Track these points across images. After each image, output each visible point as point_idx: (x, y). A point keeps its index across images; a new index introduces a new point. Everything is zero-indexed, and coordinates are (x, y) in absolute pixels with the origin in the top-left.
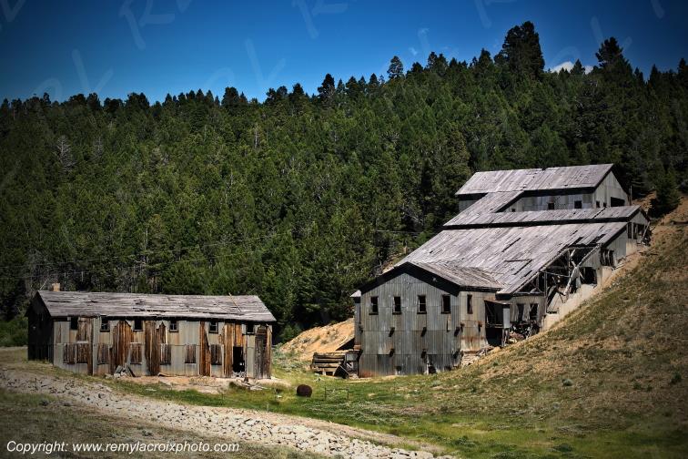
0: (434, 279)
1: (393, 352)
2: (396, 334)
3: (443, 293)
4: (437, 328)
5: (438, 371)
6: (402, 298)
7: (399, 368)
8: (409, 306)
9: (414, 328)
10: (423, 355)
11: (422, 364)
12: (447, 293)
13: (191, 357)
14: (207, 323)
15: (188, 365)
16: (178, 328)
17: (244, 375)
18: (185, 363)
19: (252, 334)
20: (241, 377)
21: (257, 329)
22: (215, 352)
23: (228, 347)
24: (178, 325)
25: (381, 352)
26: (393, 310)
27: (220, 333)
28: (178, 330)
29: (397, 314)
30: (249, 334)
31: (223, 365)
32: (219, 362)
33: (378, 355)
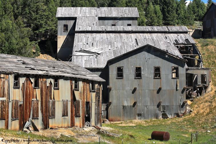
0: (167, 56)
1: (135, 104)
2: (137, 91)
3: (174, 65)
4: (168, 88)
5: (170, 116)
6: (142, 68)
7: (139, 115)
8: (147, 73)
9: (152, 88)
10: (158, 106)
11: (158, 112)
12: (176, 66)
13: (66, 111)
14: (73, 82)
15: (64, 118)
16: (59, 86)
17: (90, 124)
18: (62, 116)
19: (94, 92)
20: (89, 126)
21: (96, 87)
22: (77, 106)
23: (83, 102)
24: (58, 83)
25: (126, 104)
26: (135, 76)
27: (80, 90)
28: (58, 87)
29: (138, 78)
30: (93, 91)
31: (81, 117)
32: (79, 115)
33: (123, 106)
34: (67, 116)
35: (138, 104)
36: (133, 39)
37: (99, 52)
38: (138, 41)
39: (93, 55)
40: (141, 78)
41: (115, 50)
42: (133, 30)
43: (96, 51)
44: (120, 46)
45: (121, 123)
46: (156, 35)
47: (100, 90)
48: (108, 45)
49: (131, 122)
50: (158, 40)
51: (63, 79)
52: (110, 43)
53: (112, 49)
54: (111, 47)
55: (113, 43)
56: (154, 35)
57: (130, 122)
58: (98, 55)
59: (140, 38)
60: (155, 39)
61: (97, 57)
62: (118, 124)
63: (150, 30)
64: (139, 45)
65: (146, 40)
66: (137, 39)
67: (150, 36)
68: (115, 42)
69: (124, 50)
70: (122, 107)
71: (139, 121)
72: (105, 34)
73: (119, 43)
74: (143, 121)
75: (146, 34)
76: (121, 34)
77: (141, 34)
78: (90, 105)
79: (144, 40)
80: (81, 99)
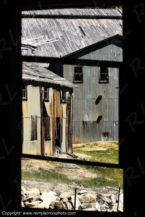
1: (100, 118)
2: (103, 102)
7: (106, 134)
8: (117, 75)
13: (35, 132)
14: (43, 89)
15: (33, 142)
16: (27, 95)
17: (61, 150)
18: (31, 140)
19: (65, 103)
20: (60, 153)
21: (67, 96)
22: (47, 125)
23: (53, 118)
24: (26, 91)
25: (87, 119)
26: (99, 79)
27: (50, 101)
28: (27, 98)
29: (104, 83)
30: (63, 102)
31: (51, 140)
32: (49, 137)
33: (83, 122)
34: (36, 139)
35: (104, 119)
36: (75, 26)
37: (35, 45)
38: (83, 29)
39: (27, 50)
40: (108, 83)
41: (55, 42)
42: (73, 15)
43: (30, 44)
44: (61, 36)
45: (84, 146)
46: (106, 22)
47: (71, 101)
48: (43, 34)
49: (96, 145)
50: (110, 28)
51: (31, 85)
52: (46, 32)
53: (51, 40)
54: (48, 37)
55: (50, 32)
56: (103, 21)
57: (94, 145)
58: (33, 49)
59: (84, 26)
60: (106, 27)
61: (34, 52)
62: (79, 147)
63: (97, 14)
64: (86, 34)
65: (95, 28)
66: (82, 27)
67: (97, 23)
68: (52, 31)
69: (69, 43)
70: (81, 123)
71: (107, 143)
72: (34, 20)
73: (57, 32)
74: (112, 143)
75: (91, 20)
76: (57, 20)
77: (85, 20)
78: (61, 122)
79: (92, 29)
80: (51, 114)
